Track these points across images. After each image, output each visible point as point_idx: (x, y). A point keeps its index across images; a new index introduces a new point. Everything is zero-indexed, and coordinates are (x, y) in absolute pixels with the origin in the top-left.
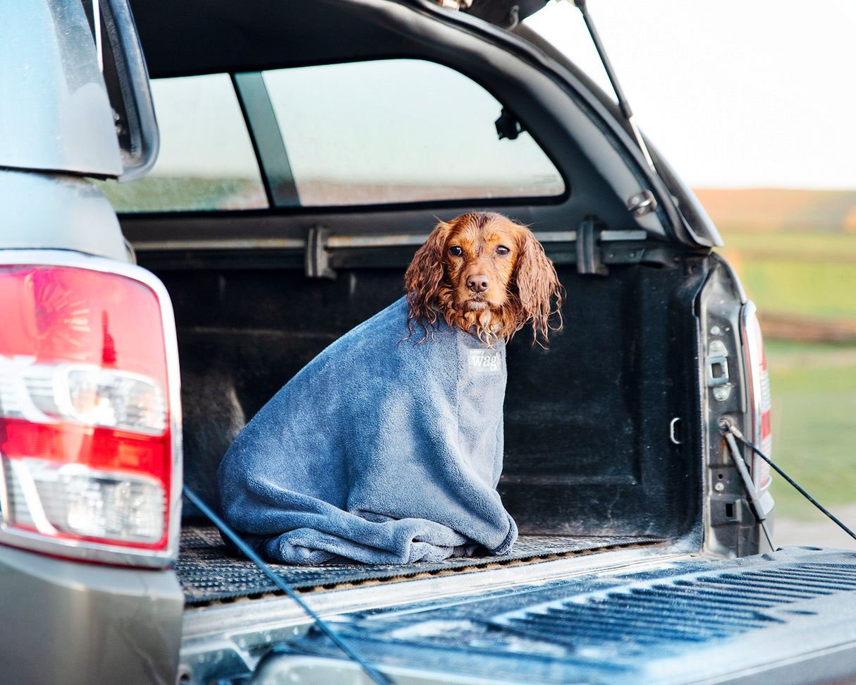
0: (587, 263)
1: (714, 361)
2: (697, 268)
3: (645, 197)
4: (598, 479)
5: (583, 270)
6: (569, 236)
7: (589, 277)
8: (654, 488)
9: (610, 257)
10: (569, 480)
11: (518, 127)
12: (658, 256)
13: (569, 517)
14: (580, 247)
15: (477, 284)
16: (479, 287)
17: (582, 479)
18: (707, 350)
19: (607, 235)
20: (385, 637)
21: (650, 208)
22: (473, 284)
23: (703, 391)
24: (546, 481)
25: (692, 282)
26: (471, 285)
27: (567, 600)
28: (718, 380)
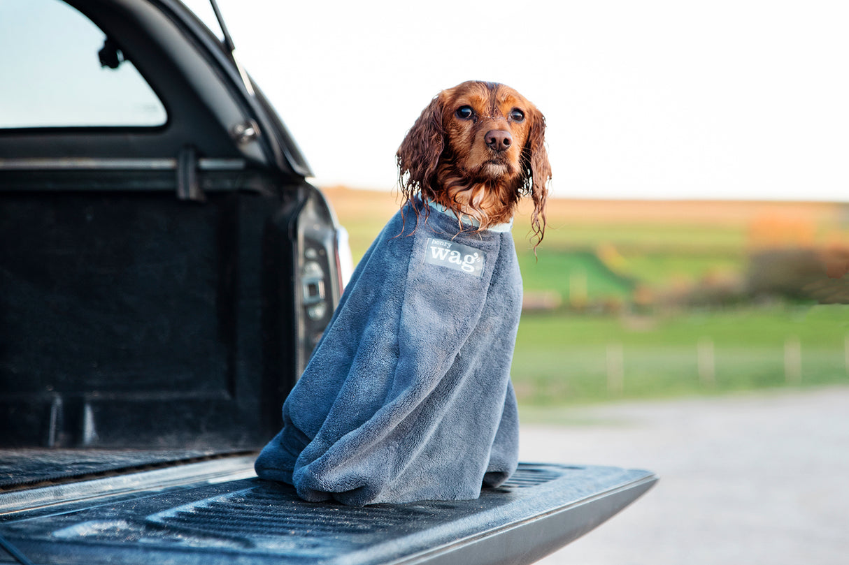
0: (187, 189)
1: (310, 281)
2: (293, 195)
3: (248, 125)
4: (193, 394)
5: (182, 194)
6: (167, 164)
7: (189, 203)
8: (248, 402)
9: (208, 185)
10: (163, 396)
11: (120, 56)
12: (257, 184)
13: (163, 431)
14: (180, 174)
15: (498, 141)
16: (500, 144)
17: (176, 395)
18: (303, 271)
19: (206, 164)
20: (48, 537)
21: (253, 138)
22: (494, 140)
23: (299, 310)
24: (140, 397)
25: (288, 208)
26: (490, 141)
27: (211, 500)
28: (313, 300)
